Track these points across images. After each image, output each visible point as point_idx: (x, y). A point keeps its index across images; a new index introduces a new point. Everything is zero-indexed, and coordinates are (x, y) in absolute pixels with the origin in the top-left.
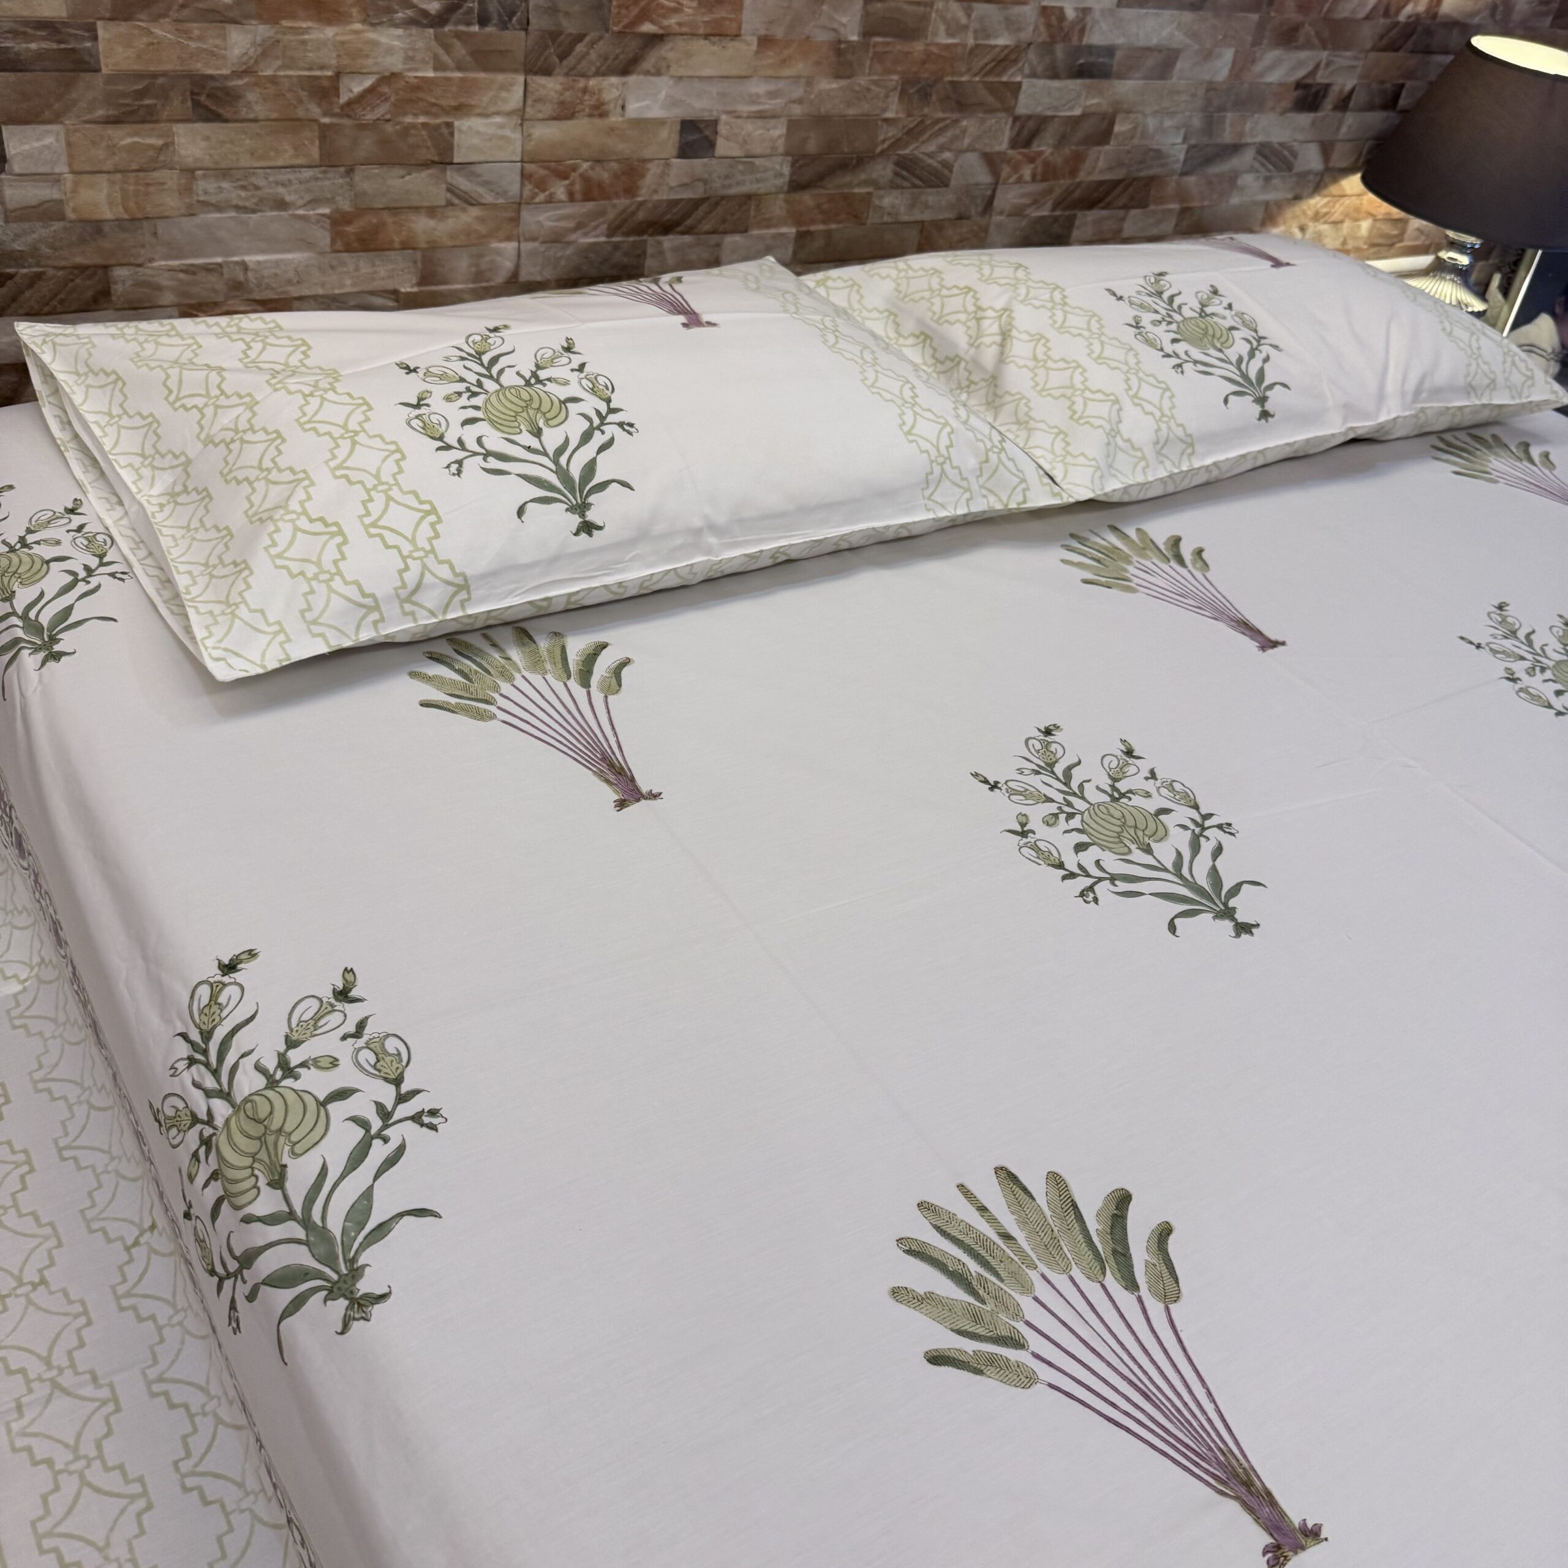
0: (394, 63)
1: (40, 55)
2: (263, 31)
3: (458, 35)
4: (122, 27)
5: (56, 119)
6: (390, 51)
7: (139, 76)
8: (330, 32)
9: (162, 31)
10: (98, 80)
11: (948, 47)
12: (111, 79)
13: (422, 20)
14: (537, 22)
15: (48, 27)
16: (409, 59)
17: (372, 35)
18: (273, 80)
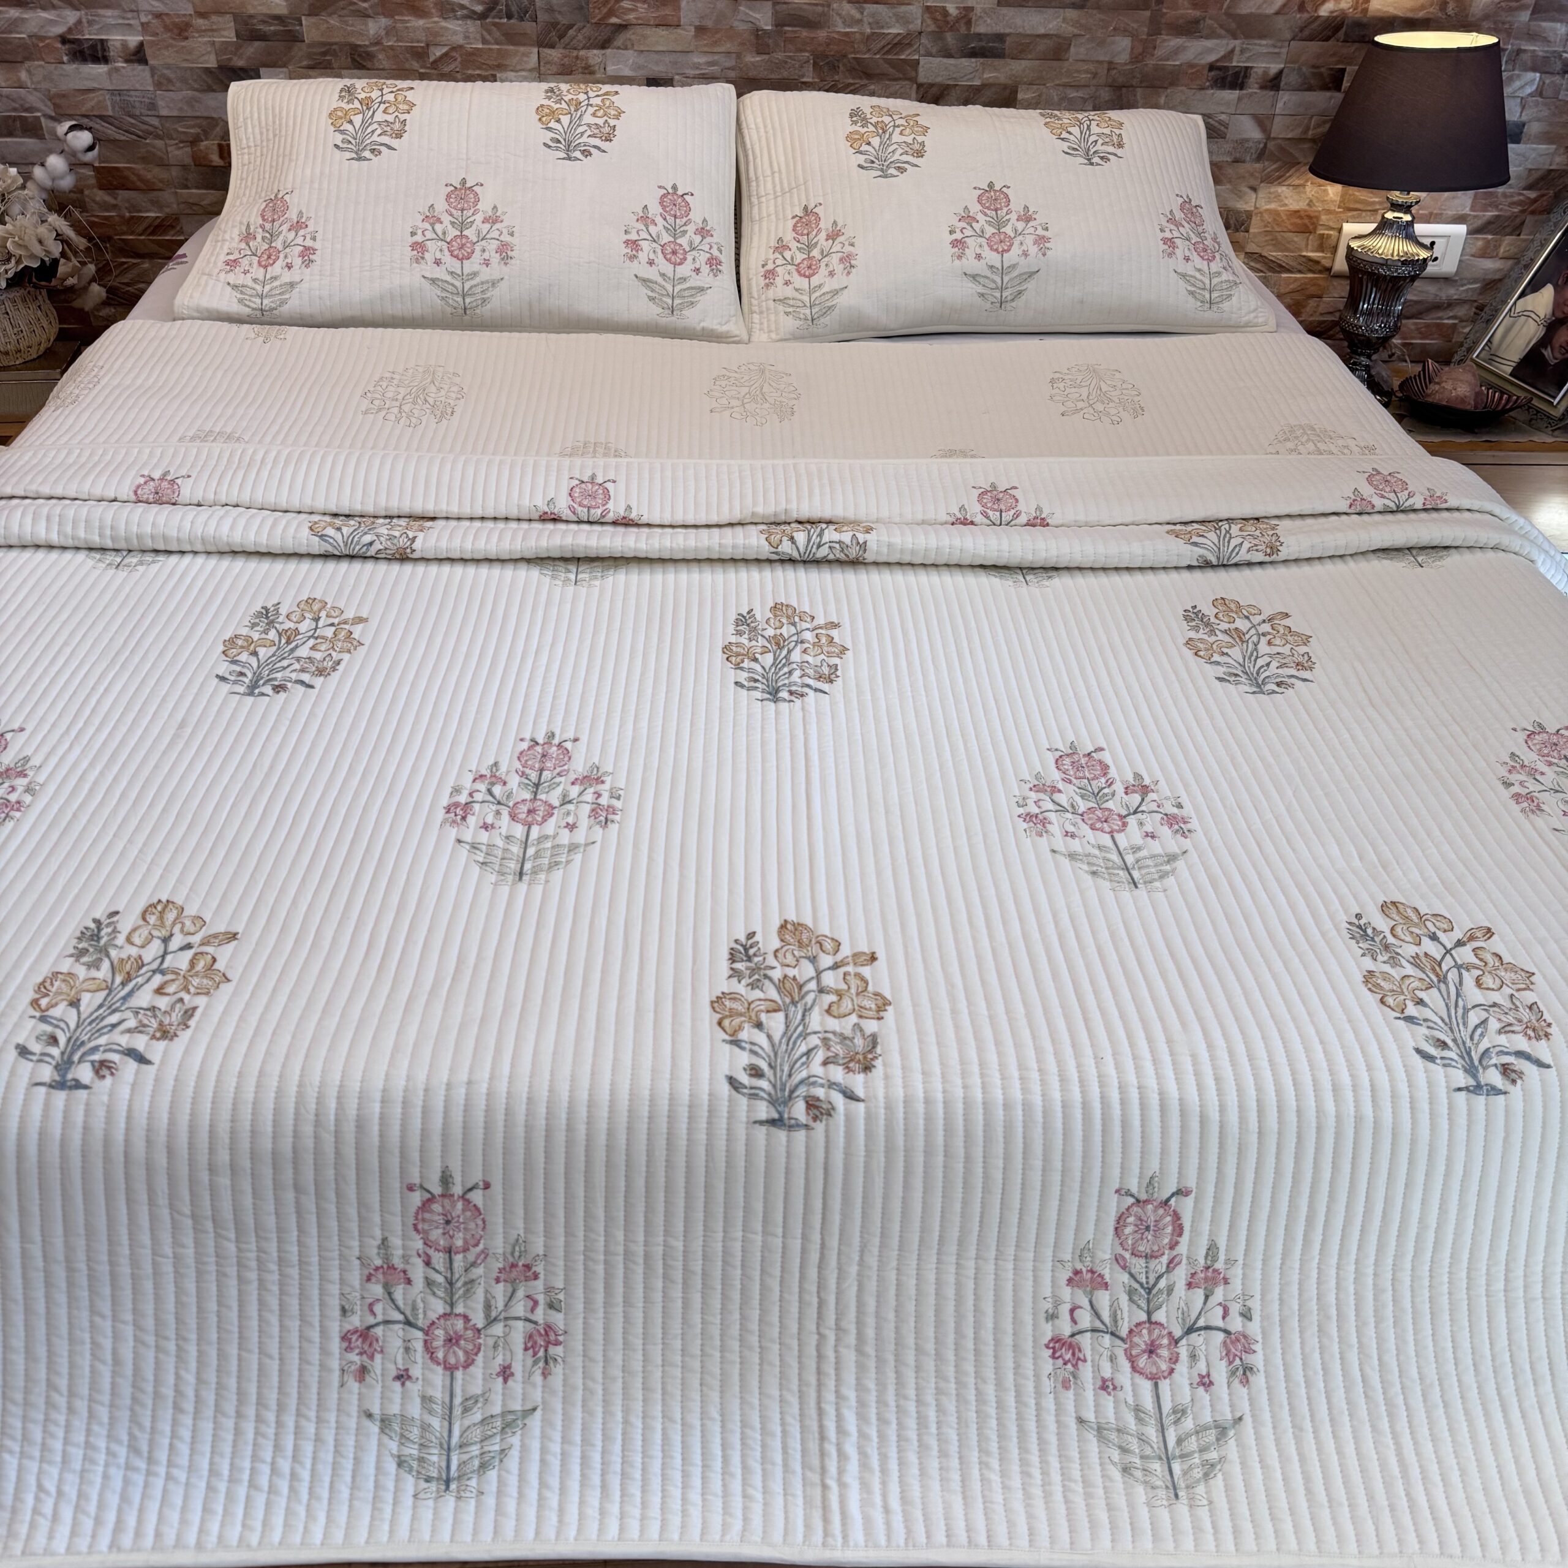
0: (459, 40)
1: (275, 33)
2: (384, 21)
3: (495, 24)
4: (313, 19)
5: (284, 66)
6: (455, 33)
7: (324, 44)
8: (421, 22)
9: (334, 21)
10: (303, 46)
11: (847, 34)
12: (310, 46)
13: (472, 15)
14: (542, 17)
15: (279, 18)
16: (466, 37)
17: (444, 24)
18: (391, 48)
